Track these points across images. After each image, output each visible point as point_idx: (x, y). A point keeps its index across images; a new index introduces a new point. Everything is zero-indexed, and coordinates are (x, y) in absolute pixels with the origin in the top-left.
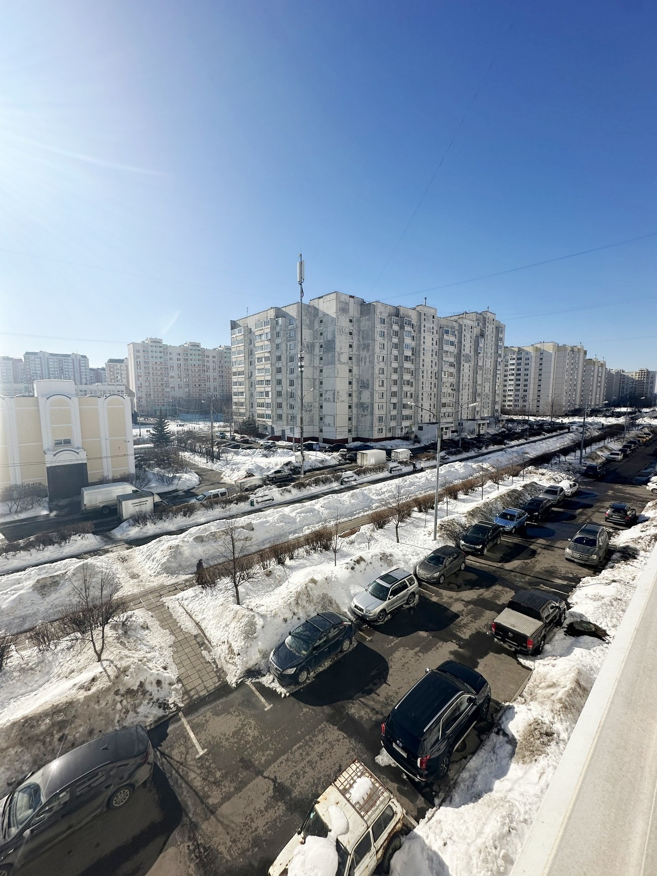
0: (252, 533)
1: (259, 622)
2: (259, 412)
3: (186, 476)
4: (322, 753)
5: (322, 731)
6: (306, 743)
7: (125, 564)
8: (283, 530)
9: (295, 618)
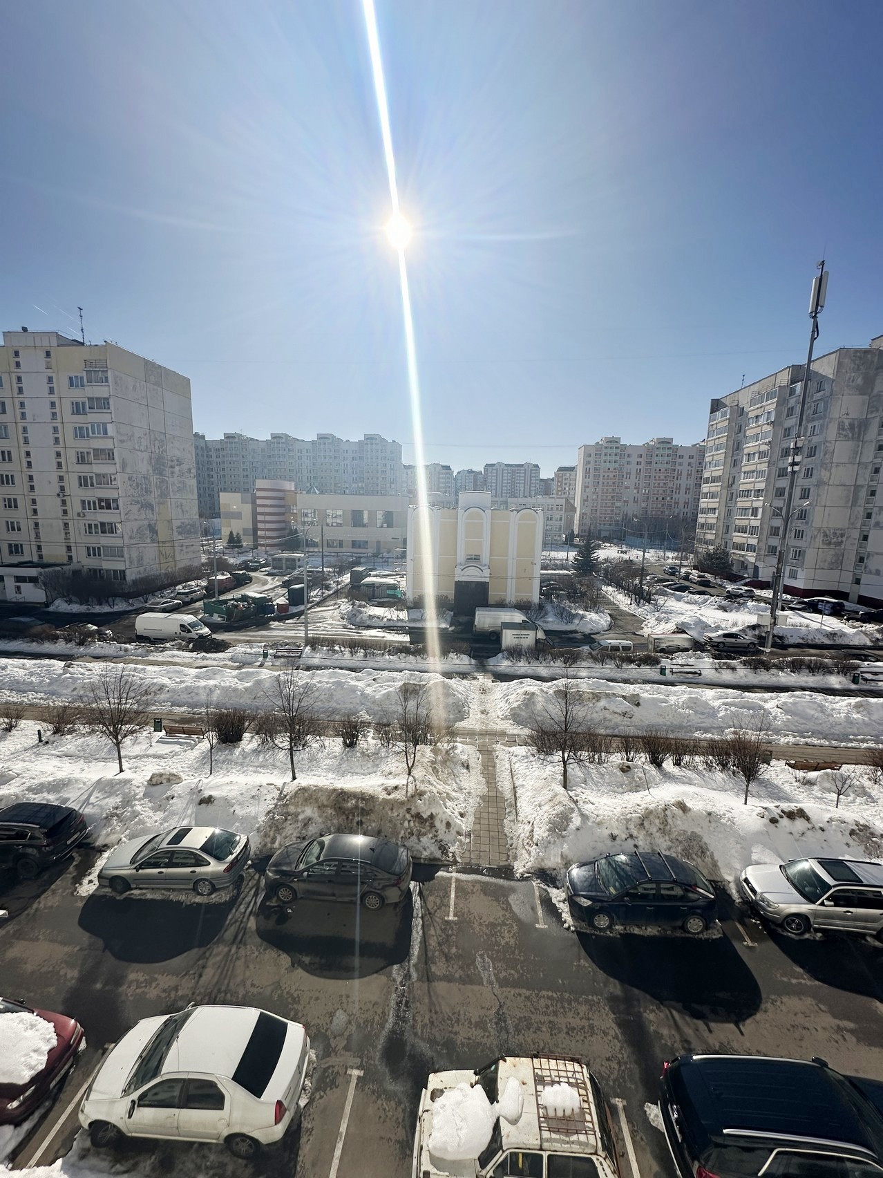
0: (635, 708)
1: (576, 821)
2: (736, 540)
3: (592, 616)
4: (574, 1029)
5: (591, 1004)
6: (561, 1000)
7: (483, 696)
8: (688, 721)
9: (631, 842)
